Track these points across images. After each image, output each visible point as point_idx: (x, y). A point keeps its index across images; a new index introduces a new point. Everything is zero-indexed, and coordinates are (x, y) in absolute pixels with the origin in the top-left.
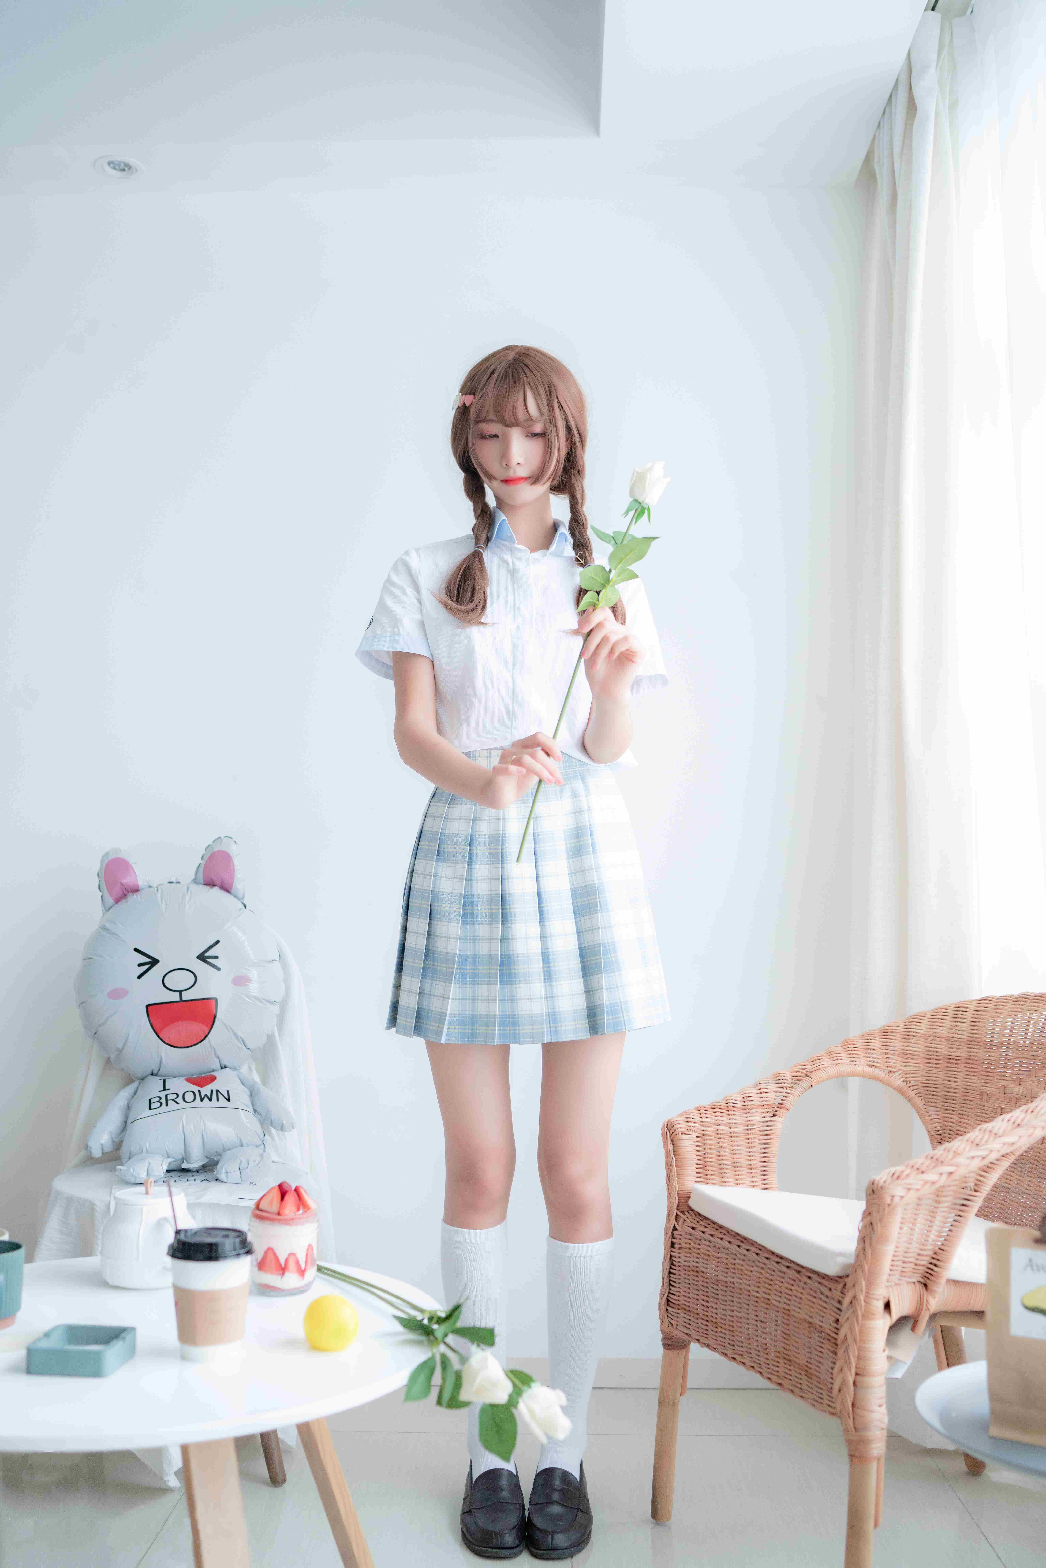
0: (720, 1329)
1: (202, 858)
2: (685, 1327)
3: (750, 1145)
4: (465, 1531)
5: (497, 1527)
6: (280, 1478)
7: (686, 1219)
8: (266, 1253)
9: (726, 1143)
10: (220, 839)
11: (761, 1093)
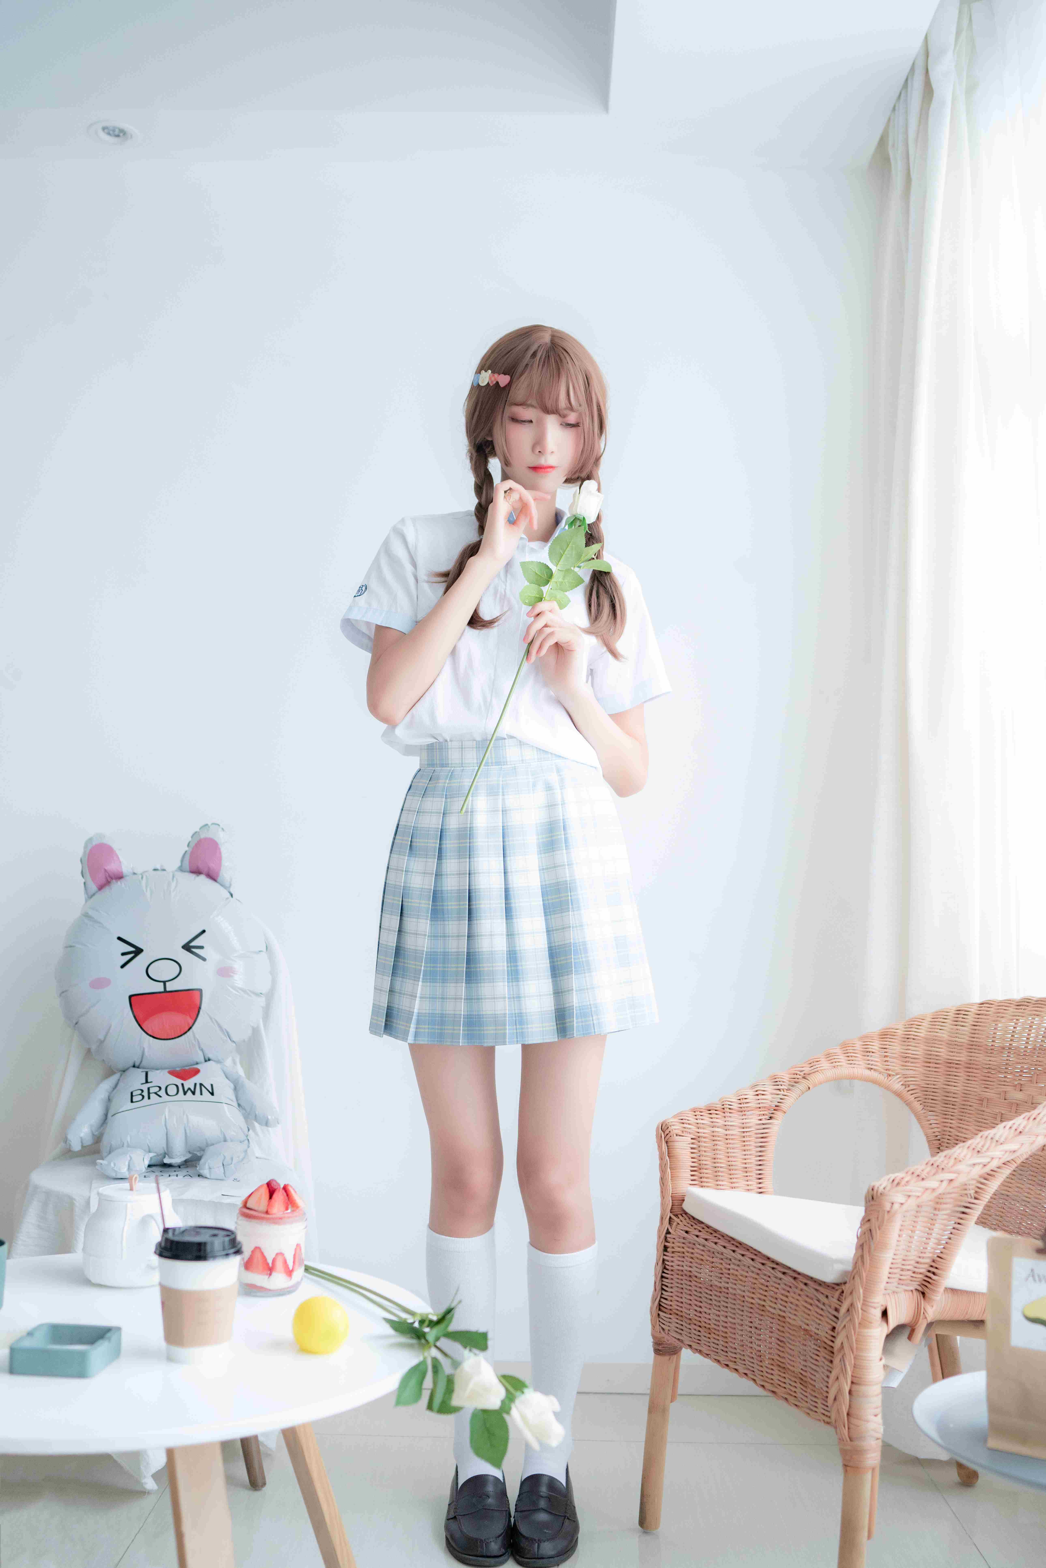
0: (713, 1335)
1: (188, 846)
2: (677, 1332)
3: (746, 1148)
4: (449, 1537)
5: (483, 1535)
6: (260, 1482)
7: (680, 1223)
8: (253, 1252)
9: (721, 1145)
10: (207, 826)
11: (757, 1095)
